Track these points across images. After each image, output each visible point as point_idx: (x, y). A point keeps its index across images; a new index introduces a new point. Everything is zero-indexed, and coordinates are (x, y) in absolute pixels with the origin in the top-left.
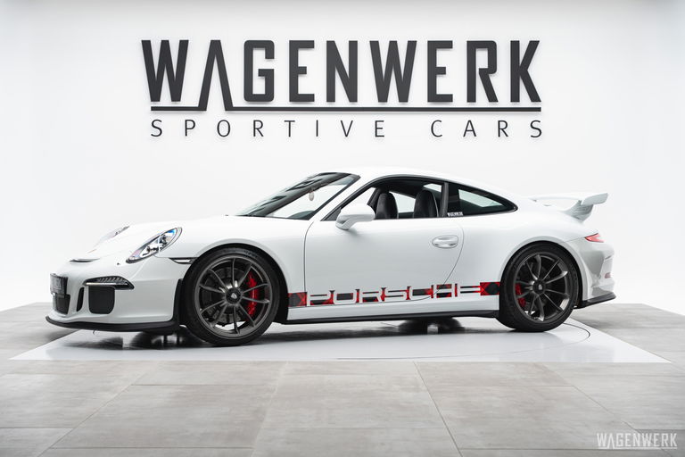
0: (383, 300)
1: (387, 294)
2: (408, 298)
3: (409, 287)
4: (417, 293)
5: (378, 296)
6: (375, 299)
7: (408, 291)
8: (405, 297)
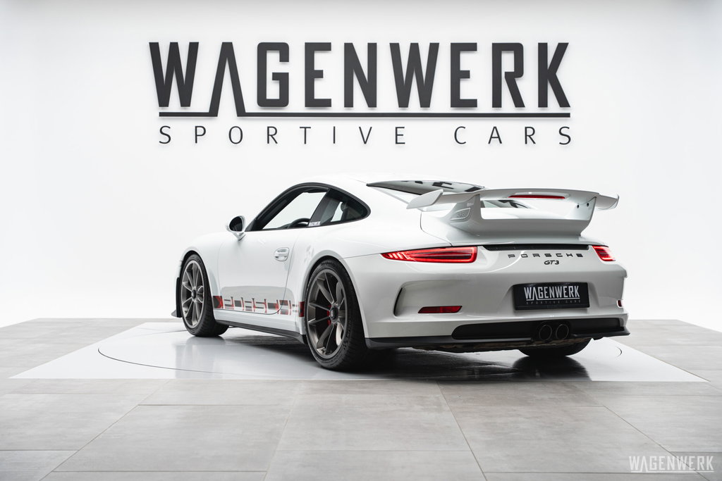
8: (264, 309)
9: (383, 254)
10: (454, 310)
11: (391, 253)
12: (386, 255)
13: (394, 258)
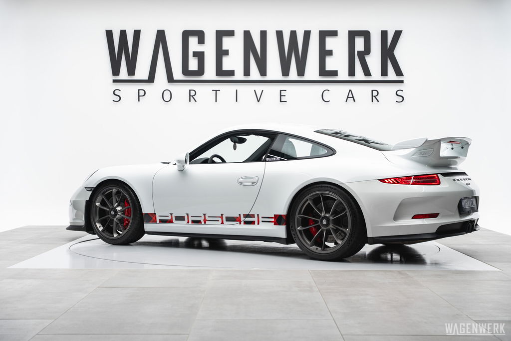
0: (205, 223)
1: (207, 218)
2: (222, 223)
3: (222, 215)
4: (229, 219)
5: (202, 219)
6: (199, 222)
7: (222, 217)
8: (220, 222)
9: (379, 180)
10: (434, 216)
11: (387, 179)
12: (382, 181)
13: (389, 183)
